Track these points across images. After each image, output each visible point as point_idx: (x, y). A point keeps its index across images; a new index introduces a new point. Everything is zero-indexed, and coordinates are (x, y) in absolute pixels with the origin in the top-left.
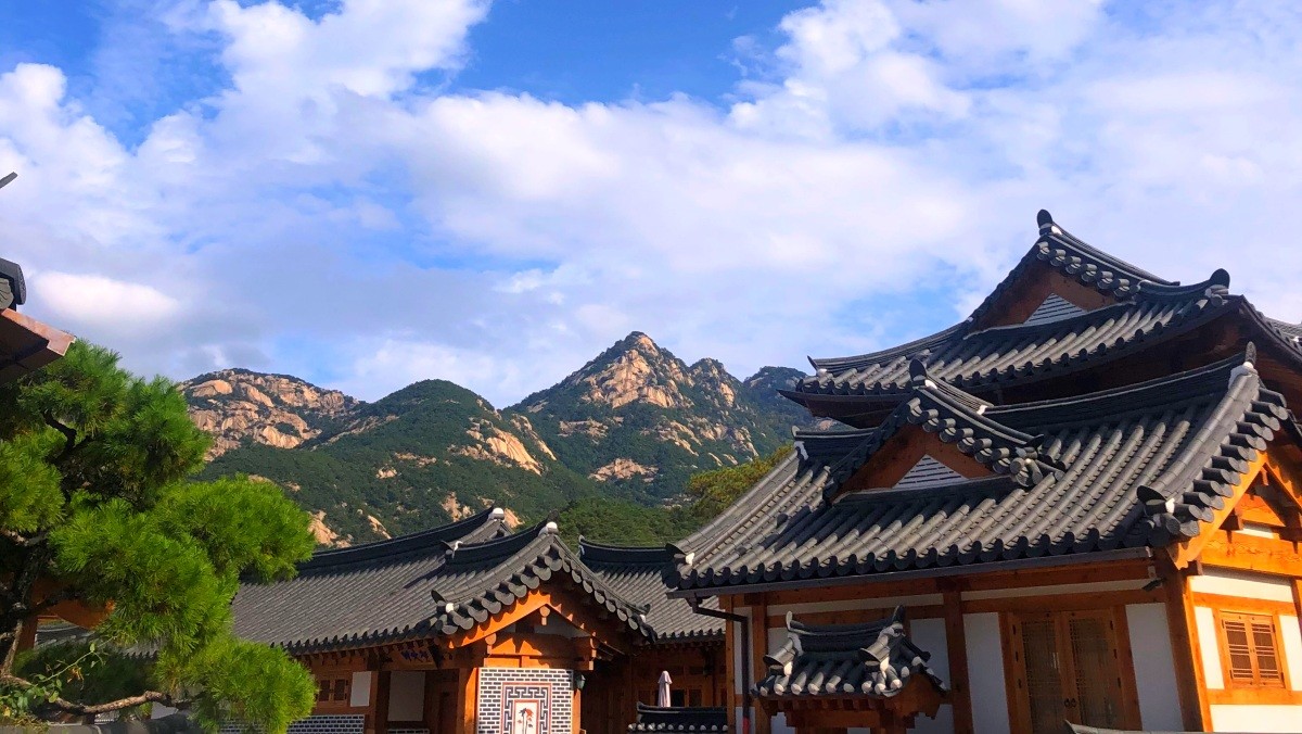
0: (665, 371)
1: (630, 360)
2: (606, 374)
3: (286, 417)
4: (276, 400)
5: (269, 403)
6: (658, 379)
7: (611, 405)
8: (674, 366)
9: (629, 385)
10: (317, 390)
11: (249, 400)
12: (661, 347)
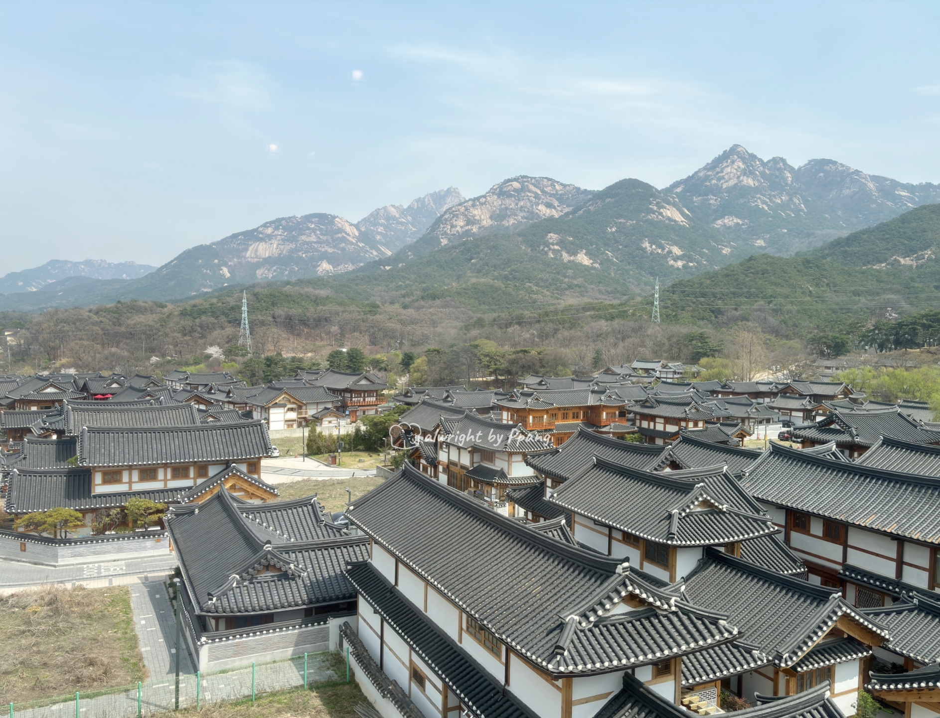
0: (752, 166)
1: (733, 162)
2: (718, 170)
3: (548, 199)
4: (543, 191)
5: (539, 193)
6: (749, 172)
7: (722, 187)
8: (758, 163)
9: (732, 175)
10: (562, 184)
11: (530, 191)
12: (750, 152)
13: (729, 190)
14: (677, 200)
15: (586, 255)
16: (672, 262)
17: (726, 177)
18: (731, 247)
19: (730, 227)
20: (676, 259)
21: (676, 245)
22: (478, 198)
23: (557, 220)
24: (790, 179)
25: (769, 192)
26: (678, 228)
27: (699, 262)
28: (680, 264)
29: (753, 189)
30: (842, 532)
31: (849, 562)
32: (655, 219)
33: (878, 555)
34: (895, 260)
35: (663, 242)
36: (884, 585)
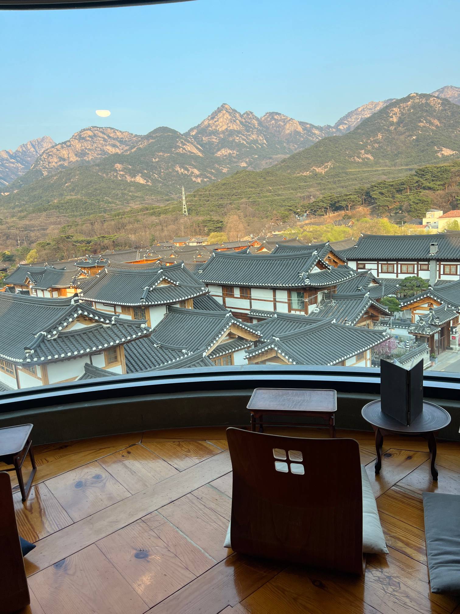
0: (235, 117)
1: (224, 115)
2: (215, 120)
3: (113, 142)
4: (108, 137)
5: (106, 138)
6: (233, 120)
7: (219, 131)
8: (238, 115)
9: (224, 123)
10: (121, 132)
11: (100, 137)
12: (233, 108)
13: (223, 132)
14: (193, 140)
15: (141, 177)
16: (194, 179)
17: (221, 124)
18: (228, 168)
19: (226, 156)
20: (197, 177)
21: (195, 167)
22: (65, 143)
23: (119, 155)
24: (257, 125)
25: (246, 133)
26: (196, 158)
27: (210, 178)
28: (199, 180)
29: (236, 131)
30: (249, 292)
31: (253, 308)
32: (181, 152)
33: (265, 300)
34: (314, 169)
35: (187, 166)
36: (268, 315)
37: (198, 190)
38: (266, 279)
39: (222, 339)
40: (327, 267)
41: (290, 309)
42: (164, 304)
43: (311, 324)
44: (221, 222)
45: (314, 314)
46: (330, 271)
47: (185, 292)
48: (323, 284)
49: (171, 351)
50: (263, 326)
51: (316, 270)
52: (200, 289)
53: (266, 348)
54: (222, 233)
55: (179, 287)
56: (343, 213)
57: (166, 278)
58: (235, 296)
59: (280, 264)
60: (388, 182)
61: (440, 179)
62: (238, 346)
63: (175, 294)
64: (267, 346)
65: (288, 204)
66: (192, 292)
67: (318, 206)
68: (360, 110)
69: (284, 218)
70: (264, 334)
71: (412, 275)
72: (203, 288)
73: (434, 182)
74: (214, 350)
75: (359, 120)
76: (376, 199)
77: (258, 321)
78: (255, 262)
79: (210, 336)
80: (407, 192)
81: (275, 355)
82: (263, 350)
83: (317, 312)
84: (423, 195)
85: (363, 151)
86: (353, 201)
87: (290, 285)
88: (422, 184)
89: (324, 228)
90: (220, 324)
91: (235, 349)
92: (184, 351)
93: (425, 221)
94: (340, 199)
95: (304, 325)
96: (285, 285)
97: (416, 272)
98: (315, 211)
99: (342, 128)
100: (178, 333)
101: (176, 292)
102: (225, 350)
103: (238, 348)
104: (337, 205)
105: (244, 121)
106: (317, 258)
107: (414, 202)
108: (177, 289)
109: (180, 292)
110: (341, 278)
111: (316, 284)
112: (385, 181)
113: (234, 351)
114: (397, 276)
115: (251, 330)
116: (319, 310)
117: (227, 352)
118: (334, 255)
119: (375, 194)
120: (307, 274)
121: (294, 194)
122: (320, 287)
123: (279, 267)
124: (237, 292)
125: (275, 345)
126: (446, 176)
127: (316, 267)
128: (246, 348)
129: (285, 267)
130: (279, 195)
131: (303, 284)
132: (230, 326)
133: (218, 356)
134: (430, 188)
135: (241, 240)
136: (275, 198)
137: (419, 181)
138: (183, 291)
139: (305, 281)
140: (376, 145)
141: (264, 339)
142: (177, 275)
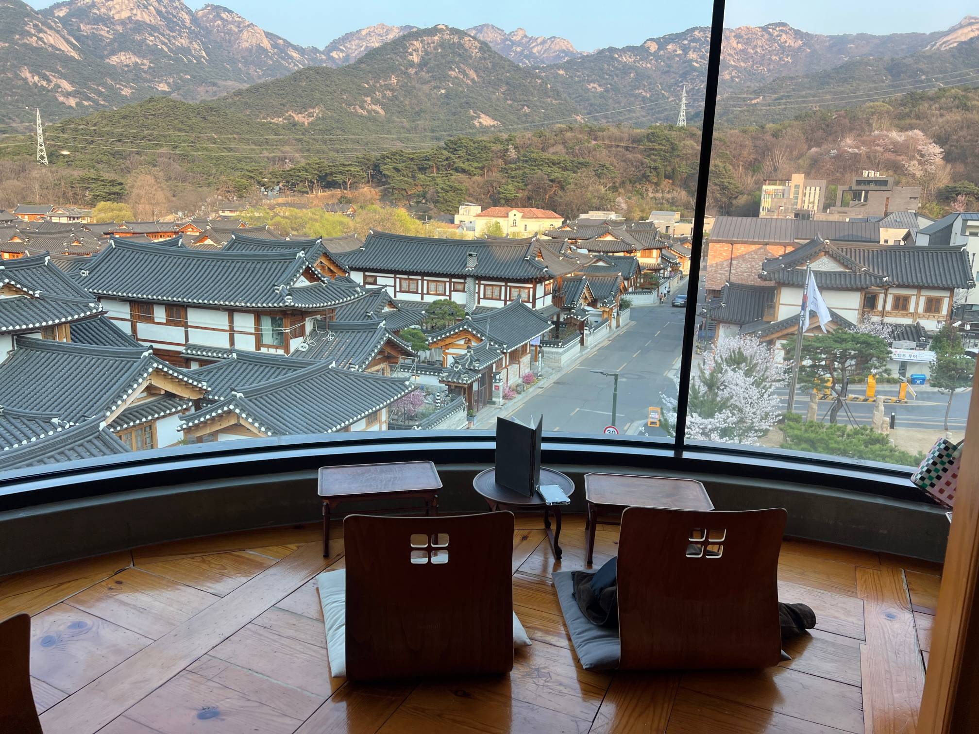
13: (123, 23)
14: (60, 25)
17: (117, 7)
18: (132, 88)
19: (128, 66)
20: (68, 95)
21: (65, 78)
24: (188, 21)
25: (168, 32)
26: (66, 60)
27: (95, 102)
28: (72, 102)
29: (150, 26)
30: (183, 313)
31: (191, 342)
32: (35, 45)
33: (214, 329)
34: (290, 116)
35: (47, 73)
36: (220, 355)
37: (71, 121)
38: (215, 293)
39: (135, 396)
40: (319, 279)
41: (259, 344)
42: (8, 332)
43: (296, 370)
44: (121, 184)
45: (299, 353)
46: (324, 285)
47: (54, 311)
48: (314, 305)
49: (26, 422)
50: (212, 374)
51: (303, 282)
52: (87, 306)
53: (220, 411)
54: (122, 205)
55: (41, 301)
56: (338, 192)
57: (13, 283)
58: (156, 320)
59: (241, 269)
60: (406, 153)
61: (478, 160)
62: (164, 408)
63: (33, 314)
64: (222, 406)
65: (246, 167)
66: (69, 310)
67: (298, 176)
68: (364, 33)
69: (240, 191)
70: (213, 386)
71: (442, 298)
72: (92, 305)
73: (470, 163)
74: (117, 417)
75: (362, 49)
76: (389, 177)
77: (201, 365)
78: (194, 262)
79: (110, 392)
80: (432, 172)
81: (236, 422)
82: (214, 414)
83: (305, 350)
84: (455, 179)
85: (369, 99)
86: (354, 177)
87: (259, 305)
88: (454, 162)
89: (307, 213)
90: (131, 370)
91: (159, 414)
92: (55, 421)
93: (457, 218)
94: (333, 169)
95: (284, 371)
96: (251, 304)
97: (448, 293)
98: (294, 185)
99: (336, 57)
100: (40, 387)
101: (34, 309)
102: (140, 416)
103: (165, 412)
104: (329, 179)
105: (164, 10)
106: (303, 263)
107: (442, 189)
108: (36, 304)
109: (43, 309)
110: (342, 296)
111: (303, 306)
112: (402, 151)
113: (158, 418)
114: (422, 299)
115: (190, 381)
116: (307, 347)
117: (144, 420)
118: (330, 260)
119: (388, 170)
120: (288, 287)
121: (258, 151)
122: (310, 310)
123: (238, 273)
124: (160, 314)
125: (236, 406)
126: (485, 156)
127: (302, 278)
128: (180, 411)
129: (249, 274)
130: (231, 150)
131: (281, 304)
132: (150, 374)
133: (126, 429)
134: (464, 171)
135: (161, 221)
136: (222, 154)
137: (450, 157)
138: (50, 308)
139: (286, 299)
140: (389, 94)
141: (214, 396)
142: (35, 278)
